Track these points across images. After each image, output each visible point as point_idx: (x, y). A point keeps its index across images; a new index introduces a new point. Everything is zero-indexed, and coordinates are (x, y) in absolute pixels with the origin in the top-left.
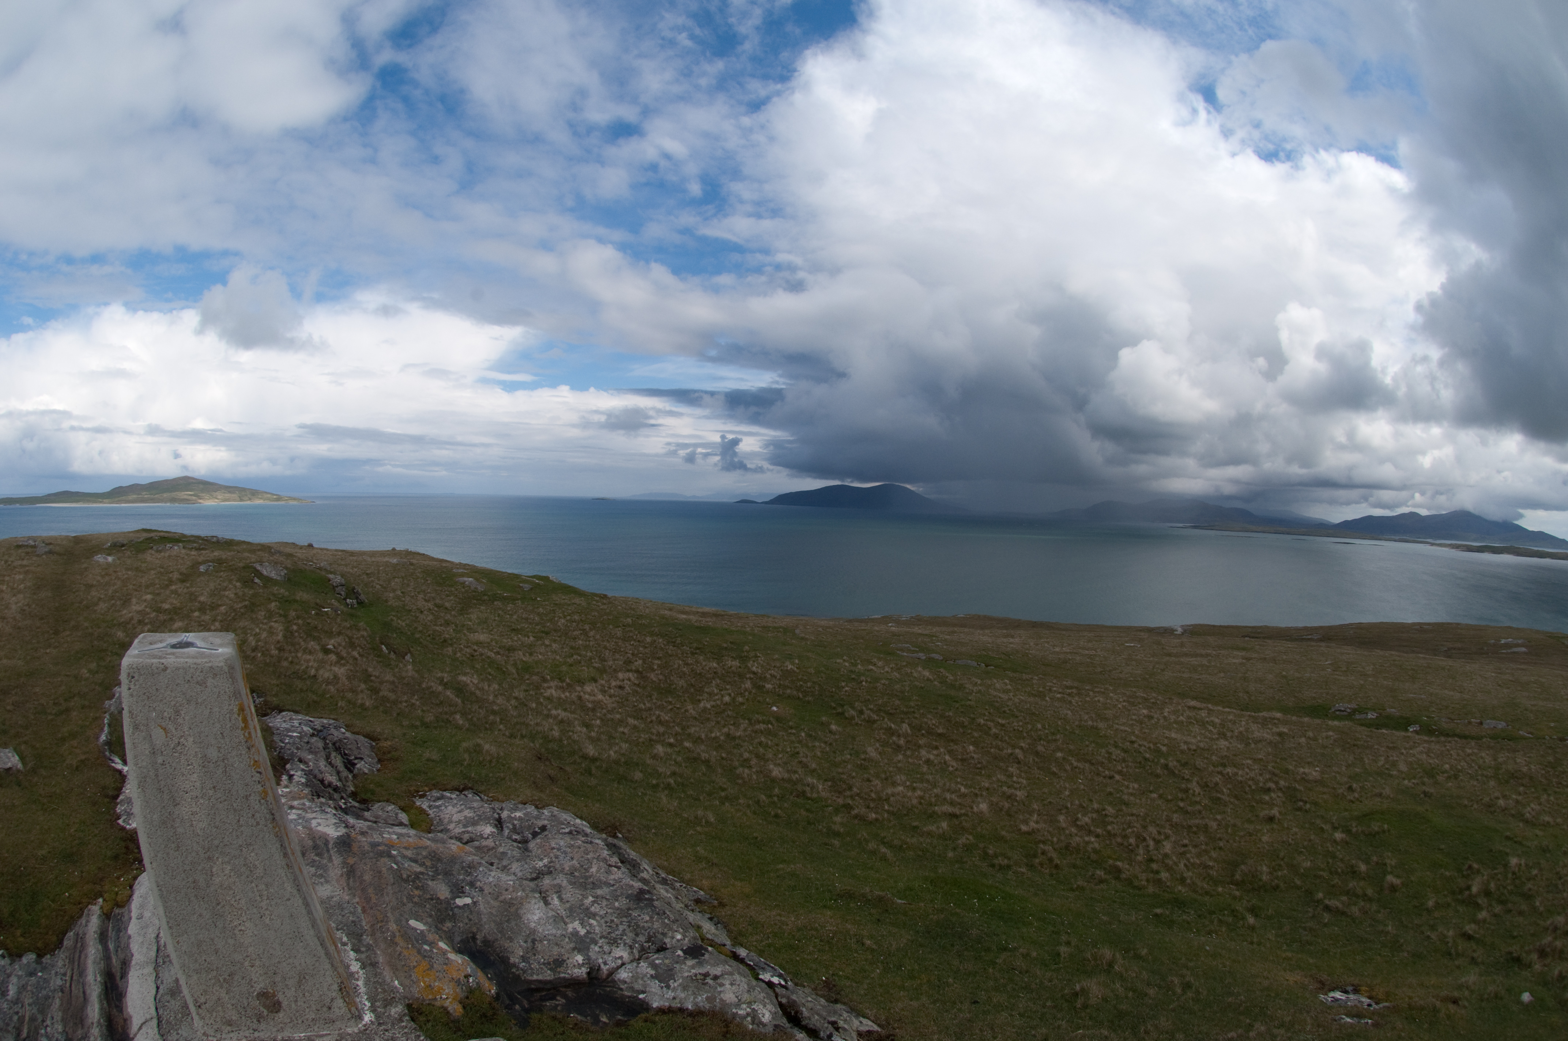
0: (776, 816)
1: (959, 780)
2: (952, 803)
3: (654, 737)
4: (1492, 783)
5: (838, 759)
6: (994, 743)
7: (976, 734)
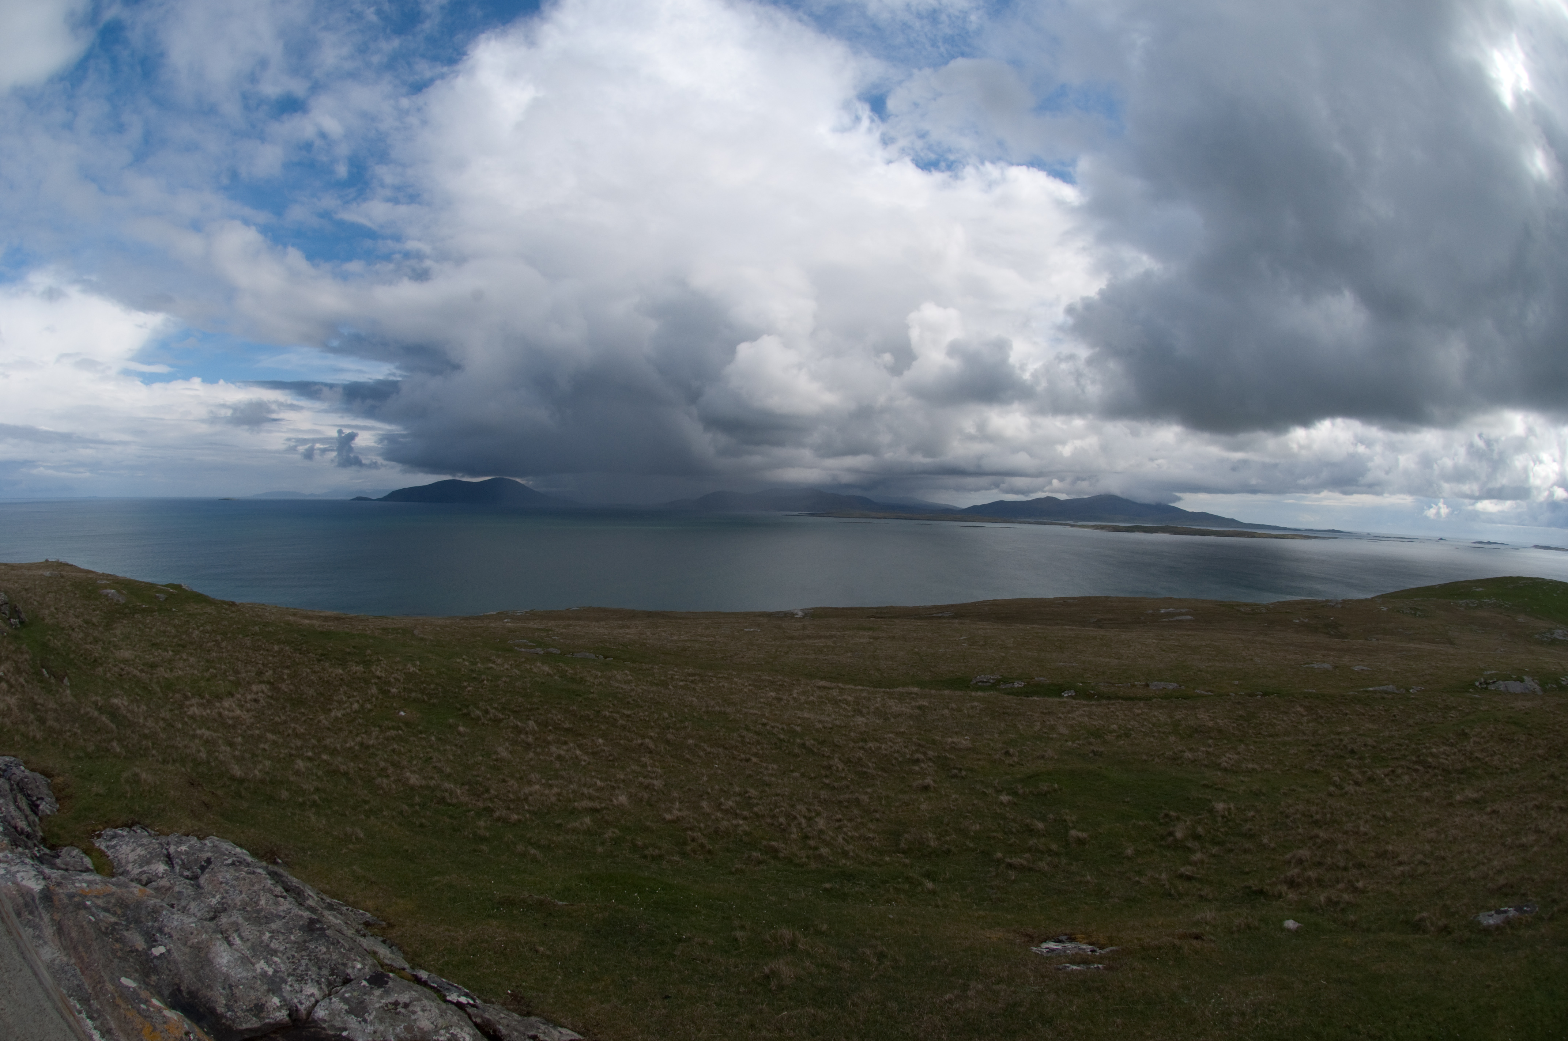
0: (422, 825)
1: (593, 774)
2: (591, 798)
3: (293, 752)
4: (1172, 739)
5: (471, 762)
6: (623, 734)
7: (603, 727)
